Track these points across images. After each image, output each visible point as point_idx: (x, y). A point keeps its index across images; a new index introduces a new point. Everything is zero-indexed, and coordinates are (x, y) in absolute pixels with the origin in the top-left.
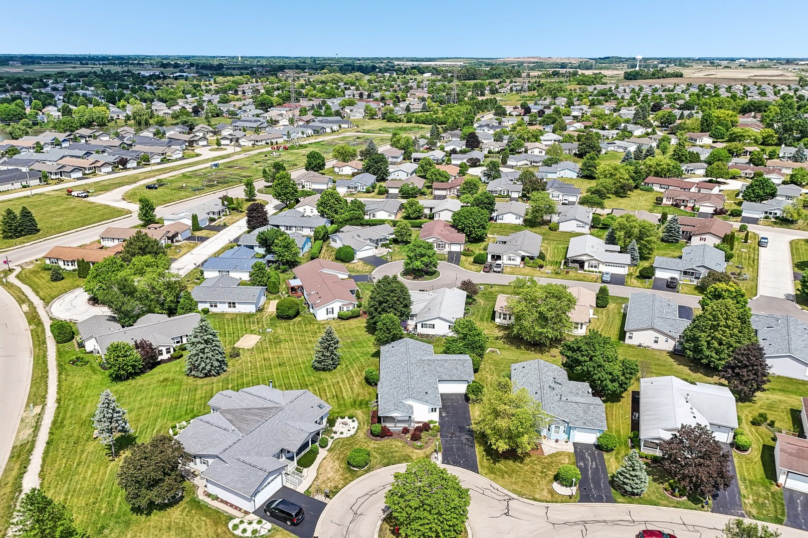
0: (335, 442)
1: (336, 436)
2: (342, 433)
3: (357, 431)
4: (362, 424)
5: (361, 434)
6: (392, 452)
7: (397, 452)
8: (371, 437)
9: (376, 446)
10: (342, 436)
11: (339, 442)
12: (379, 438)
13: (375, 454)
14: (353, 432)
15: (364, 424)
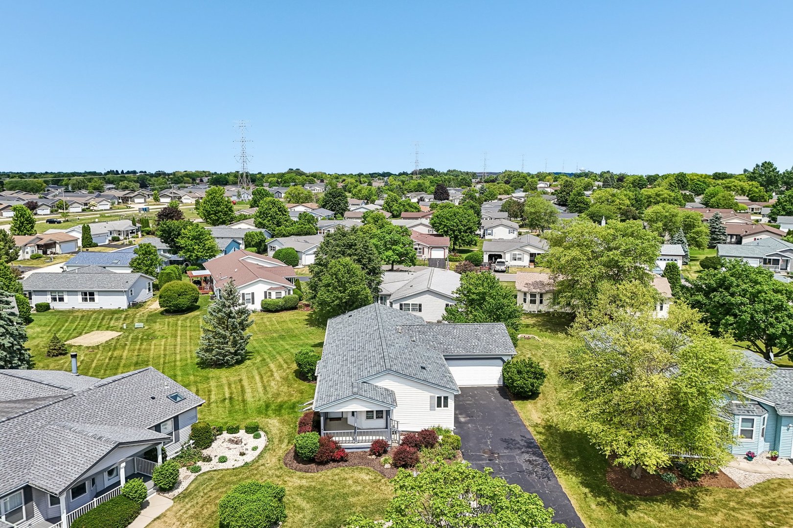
0: (201, 479)
1: (205, 467)
2: (223, 460)
3: (260, 456)
4: (276, 441)
5: (271, 461)
6: (345, 496)
7: (358, 494)
8: (295, 464)
9: (304, 482)
10: (222, 466)
11: (212, 479)
12: (313, 466)
13: (301, 502)
14: (250, 457)
15: (281, 441)
